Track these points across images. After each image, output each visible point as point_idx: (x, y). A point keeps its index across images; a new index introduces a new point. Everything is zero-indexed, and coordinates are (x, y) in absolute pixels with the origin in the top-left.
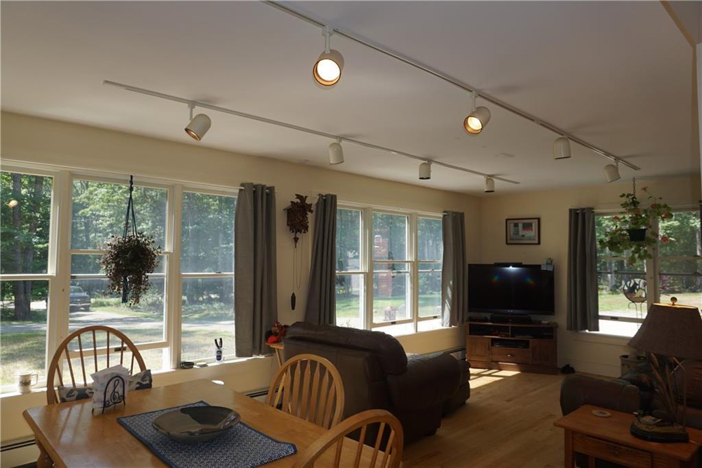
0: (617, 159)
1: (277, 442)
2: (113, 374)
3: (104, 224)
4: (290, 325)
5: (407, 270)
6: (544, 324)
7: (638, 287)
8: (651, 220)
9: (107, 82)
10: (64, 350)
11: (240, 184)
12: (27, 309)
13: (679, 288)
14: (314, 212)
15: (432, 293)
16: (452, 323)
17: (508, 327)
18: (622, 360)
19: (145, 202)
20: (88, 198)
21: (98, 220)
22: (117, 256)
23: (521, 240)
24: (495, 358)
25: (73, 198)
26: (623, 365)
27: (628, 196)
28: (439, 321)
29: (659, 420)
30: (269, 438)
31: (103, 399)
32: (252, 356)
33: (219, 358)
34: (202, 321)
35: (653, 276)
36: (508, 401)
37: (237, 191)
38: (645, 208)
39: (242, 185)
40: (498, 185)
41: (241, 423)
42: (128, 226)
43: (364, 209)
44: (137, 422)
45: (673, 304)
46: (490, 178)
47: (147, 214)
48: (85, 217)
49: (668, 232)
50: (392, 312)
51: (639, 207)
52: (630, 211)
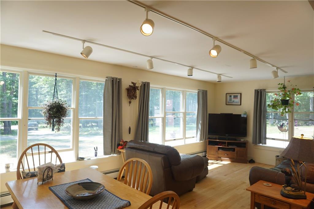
0: (277, 68)
1: (122, 200)
2: (47, 166)
3: (44, 91)
4: (128, 141)
5: (181, 116)
6: (242, 141)
7: (284, 125)
8: (291, 95)
9: (44, 31)
10: (25, 154)
11: (106, 77)
12: (10, 129)
13: (302, 124)
14: (139, 90)
15: (191, 124)
16: (201, 140)
17: (226, 142)
18: (276, 158)
19: (63, 81)
20: (37, 80)
21: (41, 89)
22: (50, 110)
23: (233, 103)
24: (220, 156)
25: (30, 80)
26: (277, 160)
27: (281, 85)
28: (195, 139)
29: (294, 189)
30: (118, 198)
31: (42, 178)
32: (110, 155)
33: (96, 155)
34: (88, 136)
35: (291, 120)
36: (225, 176)
37: (105, 80)
38: (289, 90)
39: (107, 77)
40: (223, 78)
41: (105, 190)
42: (55, 96)
43: (162, 88)
44: (58, 189)
45: (302, 137)
46: (219, 75)
47: (64, 87)
48: (36, 88)
49: (298, 98)
50: (174, 134)
51: (286, 89)
52: (282, 91)
